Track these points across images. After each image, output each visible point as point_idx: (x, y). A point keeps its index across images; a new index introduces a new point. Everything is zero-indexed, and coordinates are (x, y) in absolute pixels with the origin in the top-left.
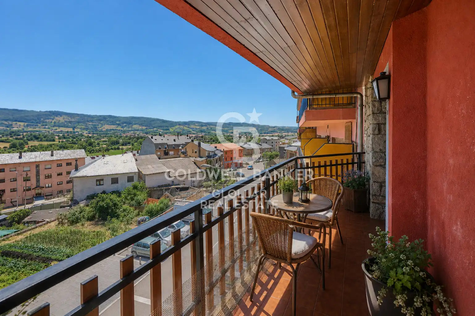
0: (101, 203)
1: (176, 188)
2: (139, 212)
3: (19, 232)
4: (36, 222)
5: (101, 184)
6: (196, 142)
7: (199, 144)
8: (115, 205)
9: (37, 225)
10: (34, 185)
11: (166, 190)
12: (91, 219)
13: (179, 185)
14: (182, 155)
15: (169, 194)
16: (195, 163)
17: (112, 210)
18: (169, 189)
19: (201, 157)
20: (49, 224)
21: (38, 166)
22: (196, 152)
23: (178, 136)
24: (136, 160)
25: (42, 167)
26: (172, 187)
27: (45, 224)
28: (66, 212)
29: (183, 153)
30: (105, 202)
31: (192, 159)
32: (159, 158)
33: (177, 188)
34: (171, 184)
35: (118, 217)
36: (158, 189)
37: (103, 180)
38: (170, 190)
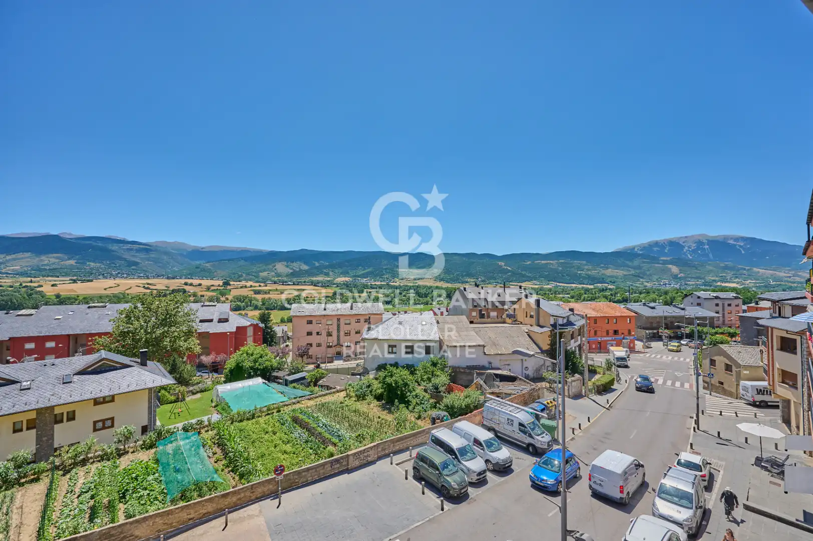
0: (388, 380)
1: (494, 374)
2: (436, 403)
3: (312, 396)
4: (328, 388)
5: (394, 352)
6: (532, 300)
7: (538, 302)
8: (406, 385)
9: (329, 391)
10: (335, 343)
11: (479, 374)
12: (379, 398)
13: (499, 369)
14: (508, 320)
15: (482, 382)
16: (528, 335)
17: (402, 391)
18: (484, 374)
19: (542, 327)
20: (338, 394)
21: (339, 320)
22: (531, 317)
23: (504, 287)
24: (438, 322)
25: (342, 321)
26: (489, 371)
27: (334, 392)
28: (356, 381)
29: (509, 316)
30: (394, 378)
31: (525, 328)
32: (471, 322)
33: (496, 375)
34: (487, 365)
35: (407, 403)
36: (468, 371)
37: (395, 346)
38: (484, 377)
